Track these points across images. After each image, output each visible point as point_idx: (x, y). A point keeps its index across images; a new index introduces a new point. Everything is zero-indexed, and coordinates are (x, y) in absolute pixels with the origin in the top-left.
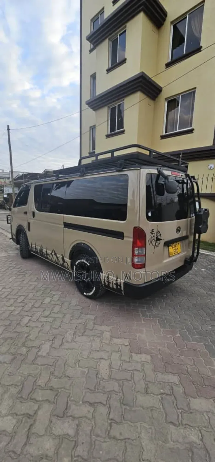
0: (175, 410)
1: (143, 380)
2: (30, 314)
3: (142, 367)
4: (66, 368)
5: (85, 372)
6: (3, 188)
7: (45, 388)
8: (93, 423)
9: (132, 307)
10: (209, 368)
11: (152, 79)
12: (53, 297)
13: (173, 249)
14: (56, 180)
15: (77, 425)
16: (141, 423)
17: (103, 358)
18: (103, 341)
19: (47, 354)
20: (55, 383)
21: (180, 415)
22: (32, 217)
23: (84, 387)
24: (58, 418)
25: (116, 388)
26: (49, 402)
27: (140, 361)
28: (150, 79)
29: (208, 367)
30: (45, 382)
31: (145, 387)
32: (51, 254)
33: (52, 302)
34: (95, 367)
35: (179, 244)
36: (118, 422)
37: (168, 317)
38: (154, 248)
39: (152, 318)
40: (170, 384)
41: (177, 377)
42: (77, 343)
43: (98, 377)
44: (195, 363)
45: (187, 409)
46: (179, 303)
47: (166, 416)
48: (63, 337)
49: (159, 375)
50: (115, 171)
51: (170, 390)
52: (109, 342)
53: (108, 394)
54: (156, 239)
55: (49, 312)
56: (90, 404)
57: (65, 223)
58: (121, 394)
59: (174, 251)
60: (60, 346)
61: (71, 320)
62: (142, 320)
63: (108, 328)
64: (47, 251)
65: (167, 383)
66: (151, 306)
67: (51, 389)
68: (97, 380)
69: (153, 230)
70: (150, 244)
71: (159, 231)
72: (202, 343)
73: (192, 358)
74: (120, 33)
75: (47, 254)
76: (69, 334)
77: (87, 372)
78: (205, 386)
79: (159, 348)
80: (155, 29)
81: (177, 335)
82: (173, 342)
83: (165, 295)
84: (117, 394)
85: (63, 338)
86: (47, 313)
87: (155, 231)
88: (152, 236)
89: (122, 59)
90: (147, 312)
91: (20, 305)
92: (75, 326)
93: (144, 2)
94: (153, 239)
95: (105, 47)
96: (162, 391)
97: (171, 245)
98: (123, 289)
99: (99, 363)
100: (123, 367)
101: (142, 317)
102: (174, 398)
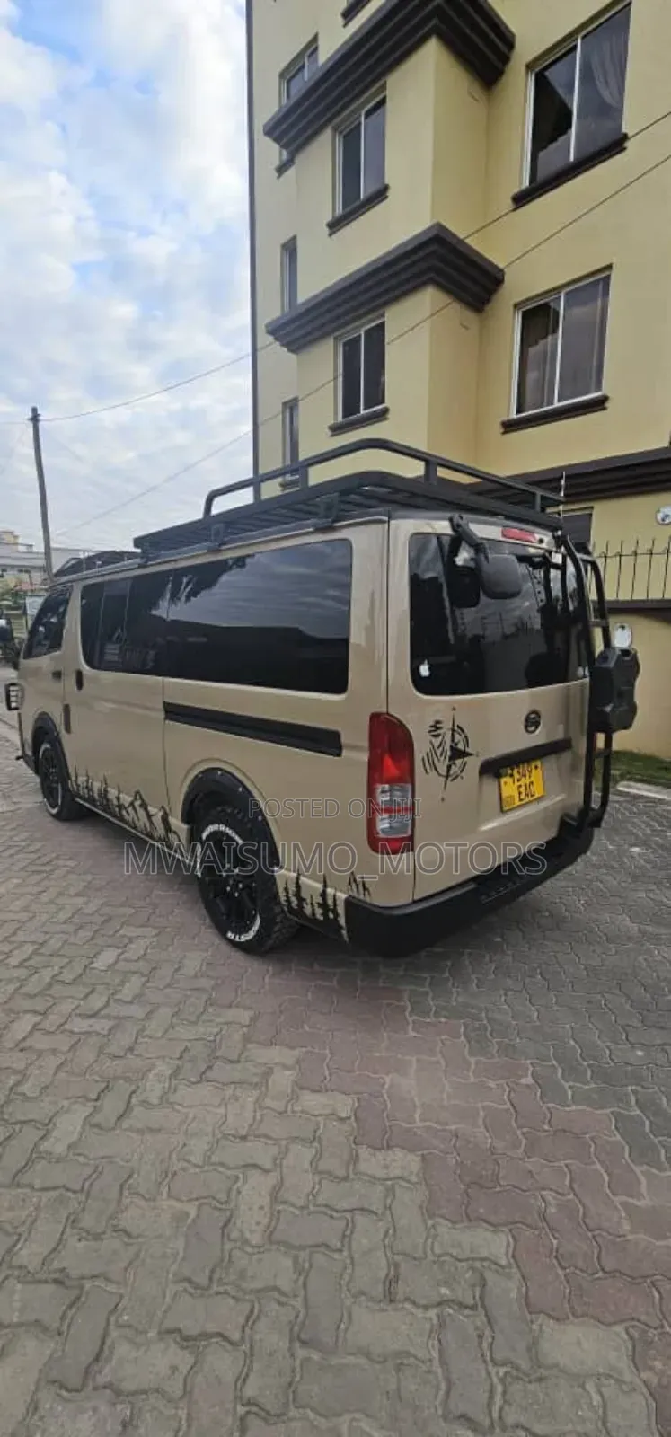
0: (482, 1367)
1: (385, 1247)
2: (40, 1005)
3: (386, 1197)
4: (126, 1201)
5: (187, 1215)
6: (25, 599)
7: (38, 1276)
8: (183, 1414)
9: (381, 981)
10: (624, 1204)
11: (468, 241)
12: (125, 946)
13: (517, 784)
14: (141, 566)
15: (125, 1425)
16: (353, 1419)
17: (255, 1166)
18: (268, 1102)
19: (69, 1147)
20: (77, 1256)
21: (499, 1389)
22: (75, 688)
23: (175, 1275)
24: (64, 1393)
25: (285, 1283)
26: (45, 1329)
27: (385, 1176)
28: (461, 242)
29: (618, 1200)
30: (45, 1253)
31: (387, 1275)
32: (132, 804)
33: (121, 966)
34: (223, 1197)
35: (536, 767)
36: (272, 1413)
37: (498, 1016)
38: (446, 783)
39: (443, 1020)
40: (478, 1264)
41: (503, 1237)
42: (177, 1107)
43: (229, 1236)
44: (575, 1186)
45: (524, 1364)
46: (544, 966)
47: (448, 1393)
48: (133, 1087)
49: (444, 1228)
50: (311, 529)
51: (474, 1286)
52: (286, 1107)
53: (252, 1302)
54: (449, 753)
55: (104, 999)
56: (187, 1341)
57: (169, 704)
58: (298, 1303)
59: (520, 793)
60: (119, 1119)
61: (172, 1026)
62: (410, 1027)
63: (289, 1056)
64: (121, 795)
65: (467, 1260)
66: (447, 975)
67: (57, 1282)
68: (223, 1244)
69: (438, 722)
70: (428, 768)
71: (459, 727)
72: (608, 1111)
73: (567, 1166)
74: (366, 109)
75: (121, 807)
76: (155, 1075)
77: (193, 1213)
78: (600, 1274)
79: (453, 1127)
80: (477, 89)
81: (523, 1081)
82: (505, 1104)
83: (499, 939)
84: (283, 1299)
85: (134, 1092)
86: (97, 1002)
87: (446, 726)
88: (436, 742)
89: (373, 189)
90: (430, 999)
91: (16, 973)
92: (183, 1048)
93: (438, 7)
94: (439, 752)
95: (323, 153)
96: (444, 1291)
97: (509, 771)
98: (342, 921)
99: (239, 1184)
100: (320, 1200)
101: (411, 1016)
102: (484, 1319)
